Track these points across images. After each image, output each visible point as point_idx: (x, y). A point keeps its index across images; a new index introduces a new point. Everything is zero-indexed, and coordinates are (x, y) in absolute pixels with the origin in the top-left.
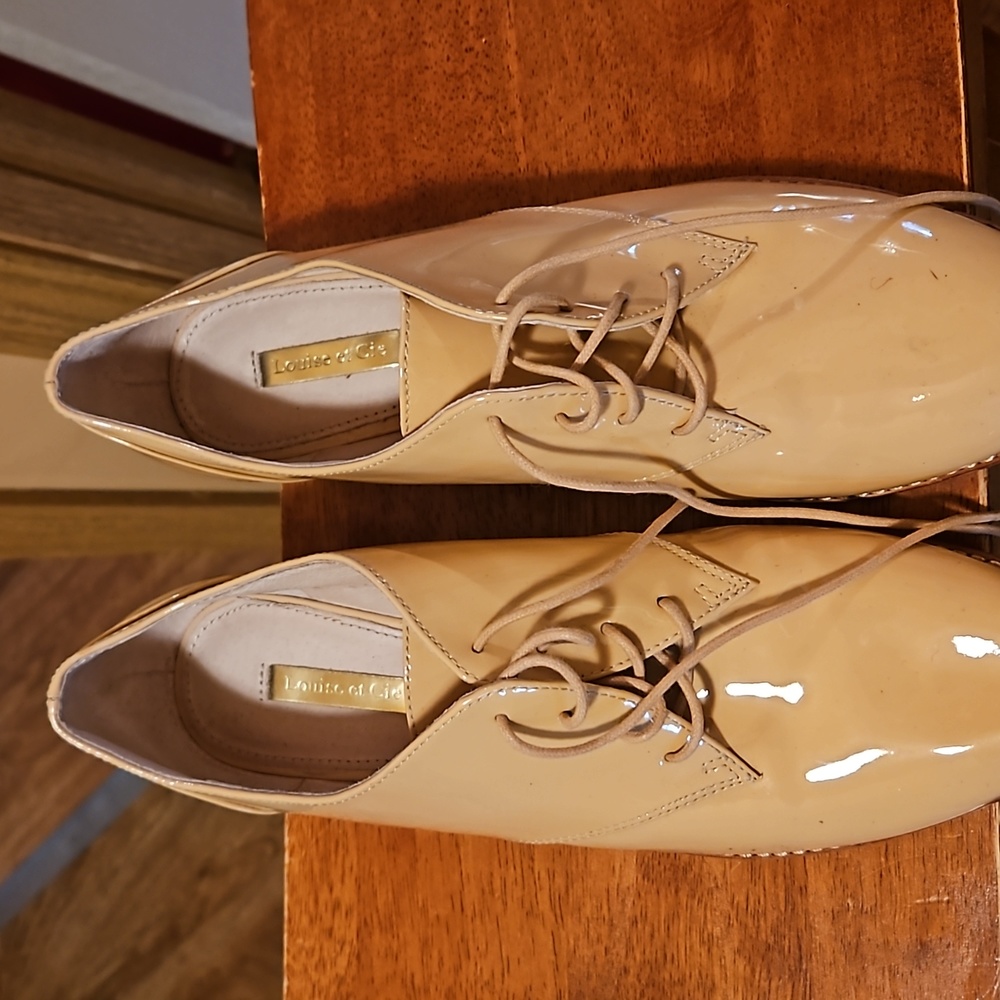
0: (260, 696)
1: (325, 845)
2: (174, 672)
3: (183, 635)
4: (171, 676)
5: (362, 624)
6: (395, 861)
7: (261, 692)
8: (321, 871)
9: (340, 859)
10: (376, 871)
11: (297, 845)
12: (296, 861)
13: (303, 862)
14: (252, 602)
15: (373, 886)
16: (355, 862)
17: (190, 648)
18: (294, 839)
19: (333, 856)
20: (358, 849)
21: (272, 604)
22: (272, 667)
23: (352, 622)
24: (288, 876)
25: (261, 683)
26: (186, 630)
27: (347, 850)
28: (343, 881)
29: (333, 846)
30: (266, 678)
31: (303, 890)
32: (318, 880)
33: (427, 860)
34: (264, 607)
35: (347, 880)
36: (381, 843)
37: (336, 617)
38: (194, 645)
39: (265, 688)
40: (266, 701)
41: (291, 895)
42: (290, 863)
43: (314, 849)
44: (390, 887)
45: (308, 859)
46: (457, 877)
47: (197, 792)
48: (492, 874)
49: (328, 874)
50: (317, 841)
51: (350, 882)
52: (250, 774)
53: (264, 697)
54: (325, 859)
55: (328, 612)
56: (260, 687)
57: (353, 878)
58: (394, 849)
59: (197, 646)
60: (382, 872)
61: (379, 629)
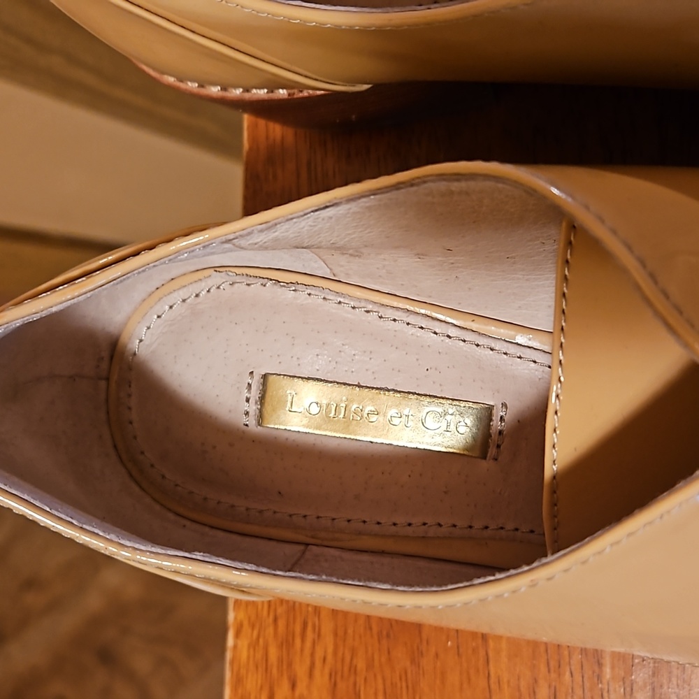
0: (244, 420)
1: (288, 625)
2: (108, 379)
3: (125, 324)
4: (103, 384)
5: (412, 319)
6: (389, 653)
7: (247, 413)
8: (280, 660)
9: (308, 644)
10: (361, 664)
11: (246, 623)
12: (244, 643)
13: (253, 645)
14: (238, 279)
15: (355, 684)
16: (330, 650)
17: (134, 345)
18: (242, 615)
19: (298, 641)
20: (336, 634)
21: (269, 283)
22: (265, 377)
23: (398, 315)
24: (232, 663)
25: (248, 400)
26: (129, 318)
27: (319, 635)
28: (311, 675)
29: (298, 629)
30: (255, 394)
31: (252, 682)
32: (275, 671)
33: (437, 655)
34: (256, 287)
35: (317, 673)
36: (371, 629)
37: (370, 307)
38: (141, 341)
39: (253, 408)
40: (253, 426)
41: (235, 689)
42: (235, 647)
43: (271, 630)
44: (380, 687)
45: (261, 641)
46: (482, 683)
47: (176, 572)
48: (536, 681)
49: (290, 665)
50: (275, 620)
51: (321, 678)
52: (221, 534)
53: (252, 421)
54: (286, 643)
55: (359, 299)
56: (246, 407)
57: (327, 671)
58: (388, 636)
59: (146, 342)
60: (370, 666)
61: (438, 328)
